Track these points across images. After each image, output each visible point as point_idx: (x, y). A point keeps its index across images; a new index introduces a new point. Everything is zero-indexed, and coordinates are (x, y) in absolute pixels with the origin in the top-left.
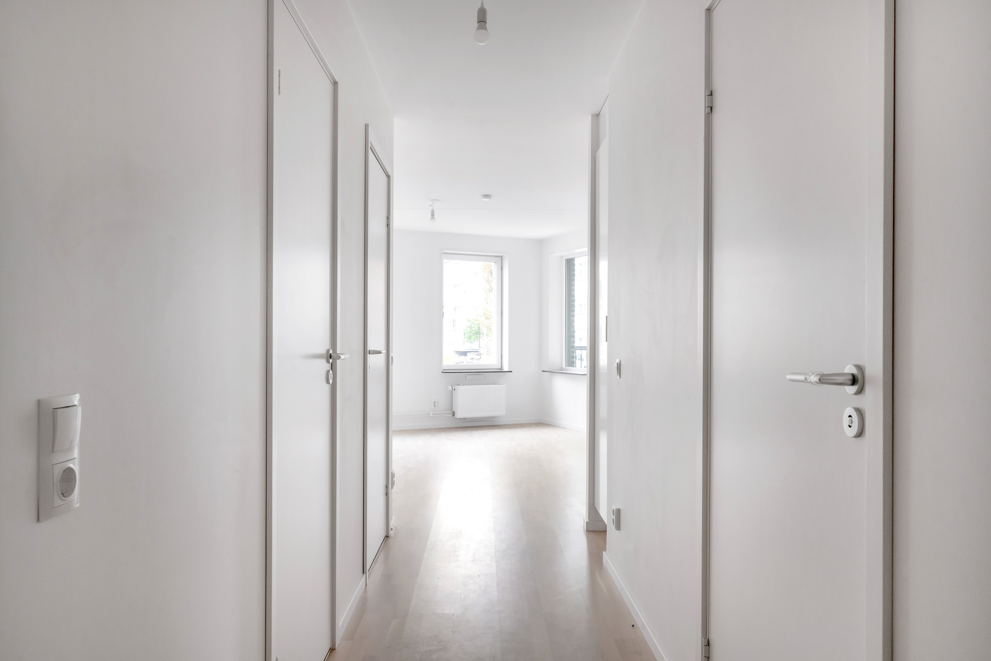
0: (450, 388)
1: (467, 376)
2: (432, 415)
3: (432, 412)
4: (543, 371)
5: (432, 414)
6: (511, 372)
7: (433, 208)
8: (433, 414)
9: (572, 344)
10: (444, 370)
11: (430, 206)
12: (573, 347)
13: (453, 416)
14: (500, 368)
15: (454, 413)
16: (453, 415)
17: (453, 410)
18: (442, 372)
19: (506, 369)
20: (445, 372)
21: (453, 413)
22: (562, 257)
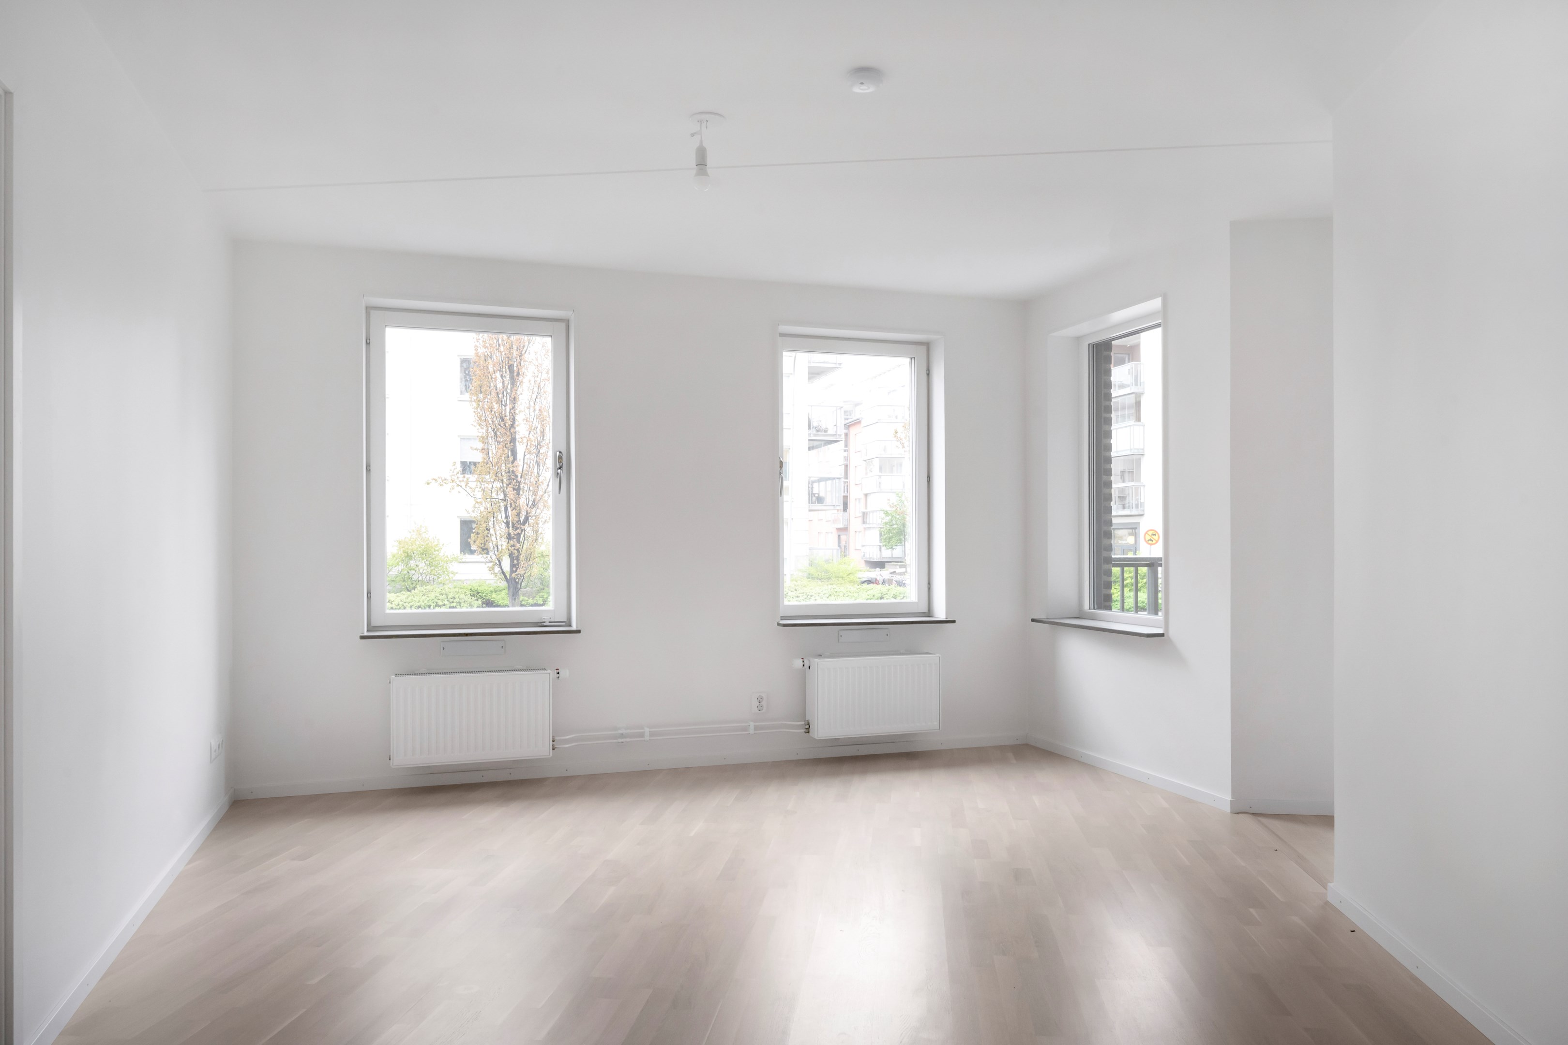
0: (798, 663)
1: (841, 633)
2: (752, 731)
3: (752, 724)
4: (1033, 620)
5: (752, 727)
6: (954, 622)
7: (701, 142)
8: (756, 728)
9: (1105, 554)
10: (783, 618)
11: (693, 135)
12: (1109, 561)
13: (806, 733)
14: (926, 610)
15: (808, 724)
16: (807, 731)
17: (807, 719)
18: (779, 624)
19: (940, 613)
20: (785, 625)
21: (807, 727)
22: (1078, 339)
